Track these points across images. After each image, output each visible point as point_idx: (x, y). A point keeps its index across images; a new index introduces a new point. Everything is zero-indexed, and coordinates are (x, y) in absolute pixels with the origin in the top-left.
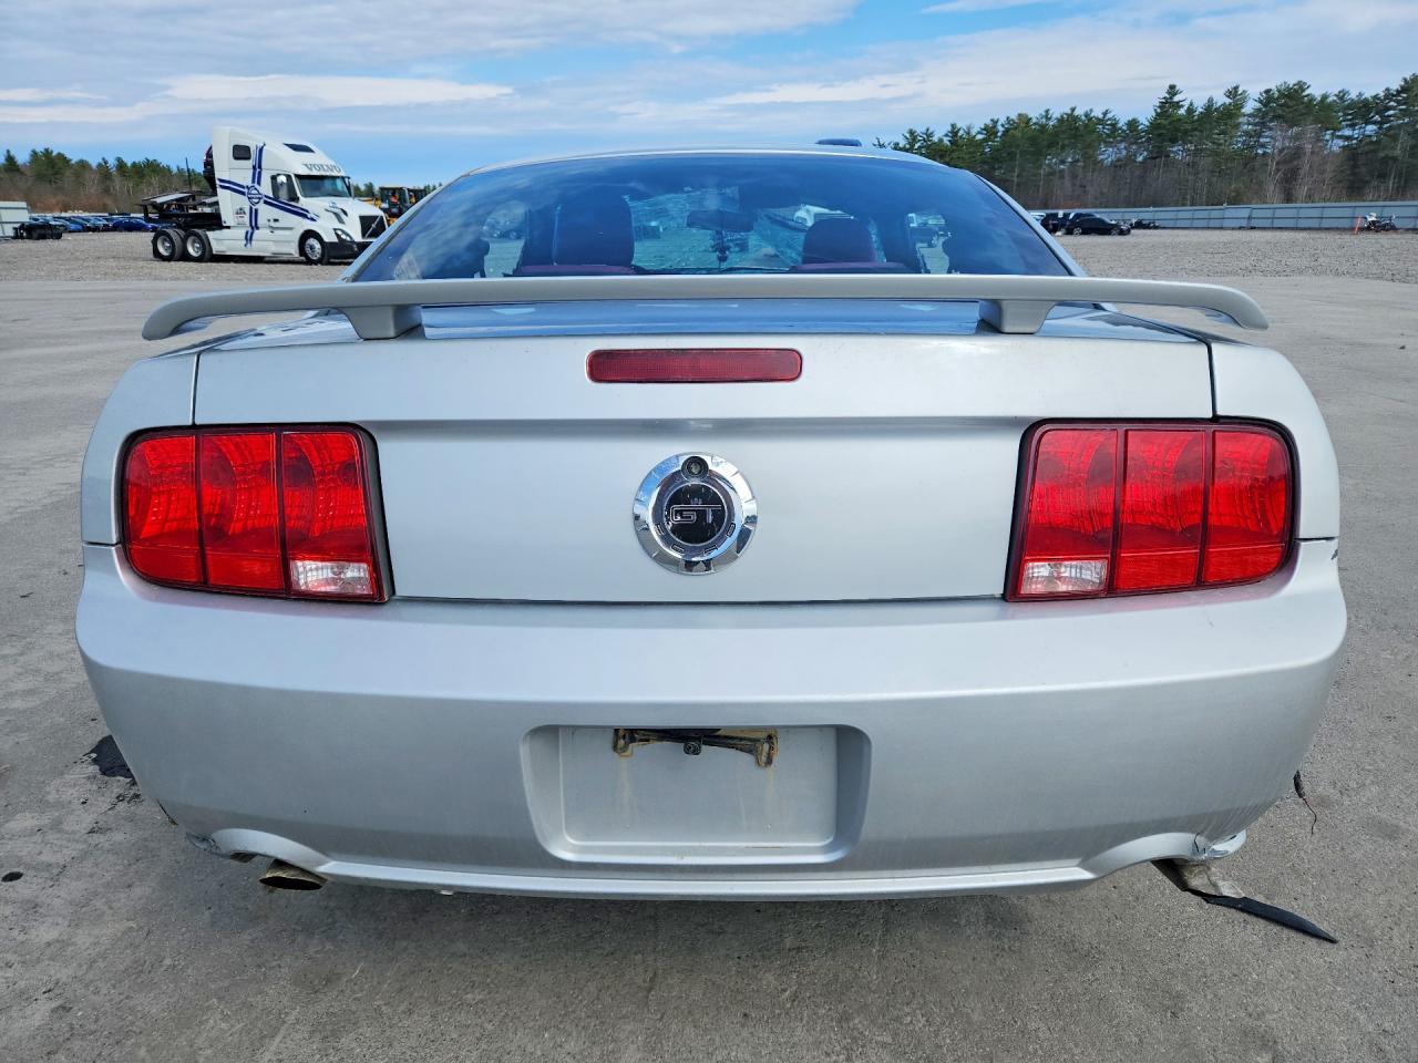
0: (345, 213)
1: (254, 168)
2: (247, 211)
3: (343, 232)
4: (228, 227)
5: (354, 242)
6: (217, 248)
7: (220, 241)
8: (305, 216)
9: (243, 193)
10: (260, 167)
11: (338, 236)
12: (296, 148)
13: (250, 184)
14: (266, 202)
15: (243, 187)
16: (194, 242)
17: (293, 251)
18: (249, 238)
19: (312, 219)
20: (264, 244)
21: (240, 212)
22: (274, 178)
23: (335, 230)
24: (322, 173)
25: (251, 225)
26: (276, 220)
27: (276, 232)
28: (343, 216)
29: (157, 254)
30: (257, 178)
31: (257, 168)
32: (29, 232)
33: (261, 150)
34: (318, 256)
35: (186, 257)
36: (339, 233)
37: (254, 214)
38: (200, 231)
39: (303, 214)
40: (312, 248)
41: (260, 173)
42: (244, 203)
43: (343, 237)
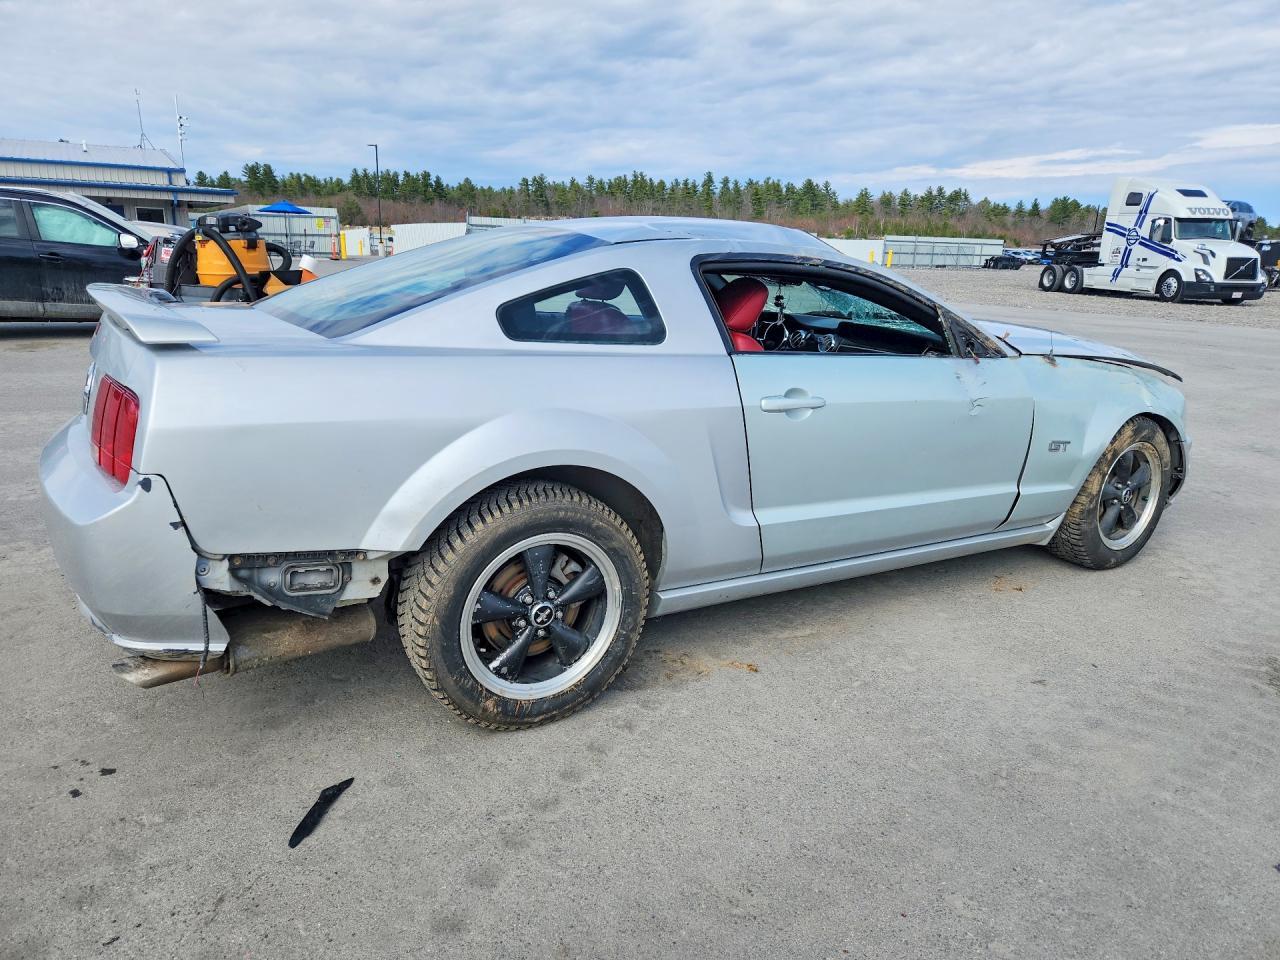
0: (1213, 254)
1: (1141, 212)
2: (1122, 251)
3: (1204, 272)
4: (1103, 265)
5: (1212, 283)
6: (1088, 282)
7: (1093, 277)
8: (1173, 257)
9: (1123, 235)
10: (1146, 212)
11: (1197, 276)
12: (1187, 193)
13: (1132, 227)
14: (1141, 243)
15: (1125, 229)
16: (1072, 276)
17: (1150, 288)
18: (1116, 275)
19: (1179, 260)
20: (1128, 281)
21: (1117, 251)
22: (1154, 221)
23: (1196, 270)
24: (1206, 216)
25: (1122, 263)
26: (1144, 260)
27: (1142, 270)
28: (1210, 257)
29: (1041, 285)
30: (1140, 222)
31: (1144, 212)
32: (995, 263)
33: (1152, 197)
34: (1173, 294)
35: (1061, 289)
36: (1200, 273)
37: (1127, 253)
38: (1078, 267)
39: (1171, 254)
40: (1169, 286)
41: (1144, 217)
42: (1122, 242)
43: (1203, 277)
